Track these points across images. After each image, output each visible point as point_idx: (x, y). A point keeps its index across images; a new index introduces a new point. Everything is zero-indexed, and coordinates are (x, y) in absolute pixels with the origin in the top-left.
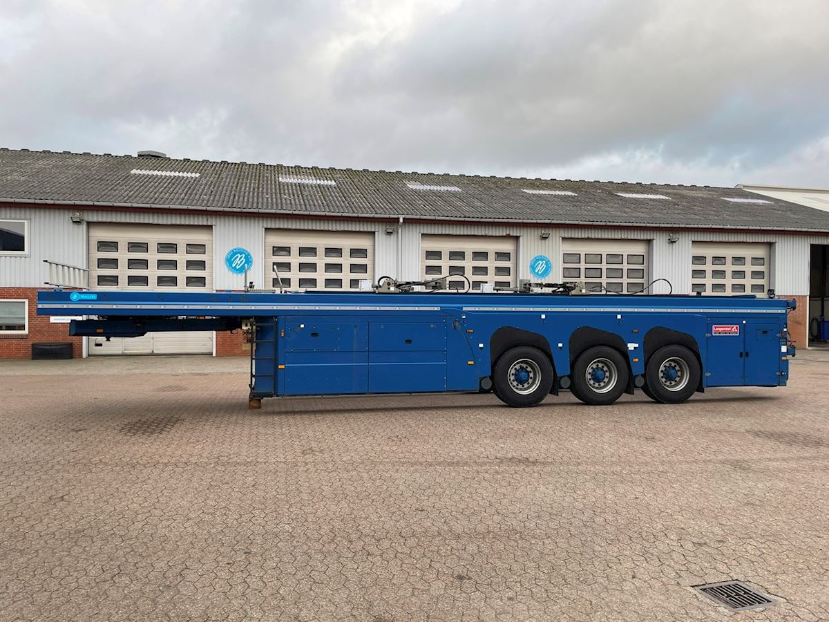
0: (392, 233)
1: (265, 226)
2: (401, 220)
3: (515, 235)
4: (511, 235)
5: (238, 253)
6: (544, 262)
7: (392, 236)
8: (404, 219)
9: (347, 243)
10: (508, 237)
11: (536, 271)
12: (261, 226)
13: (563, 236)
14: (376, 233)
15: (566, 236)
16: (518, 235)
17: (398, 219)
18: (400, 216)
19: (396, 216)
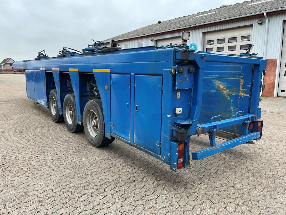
0: (261, 23)
1: (202, 32)
2: (265, 14)
5: (192, 46)
7: (263, 26)
8: (267, 13)
9: (239, 34)
12: (201, 32)
14: (254, 25)
17: (263, 14)
18: (263, 12)
19: (261, 13)
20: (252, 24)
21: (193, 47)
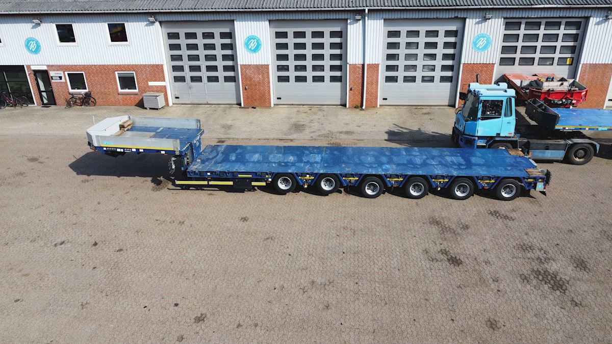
0: (360, 20)
1: (269, 19)
2: (367, 11)
3: (462, 17)
4: (459, 16)
5: (252, 39)
6: (485, 38)
10: (456, 18)
11: (477, 46)
12: (266, 19)
13: (505, 16)
14: (348, 20)
15: (508, 16)
16: (465, 17)
17: (364, 10)
18: (365, 8)
19: (362, 8)
20: (346, 18)
21: (253, 41)
